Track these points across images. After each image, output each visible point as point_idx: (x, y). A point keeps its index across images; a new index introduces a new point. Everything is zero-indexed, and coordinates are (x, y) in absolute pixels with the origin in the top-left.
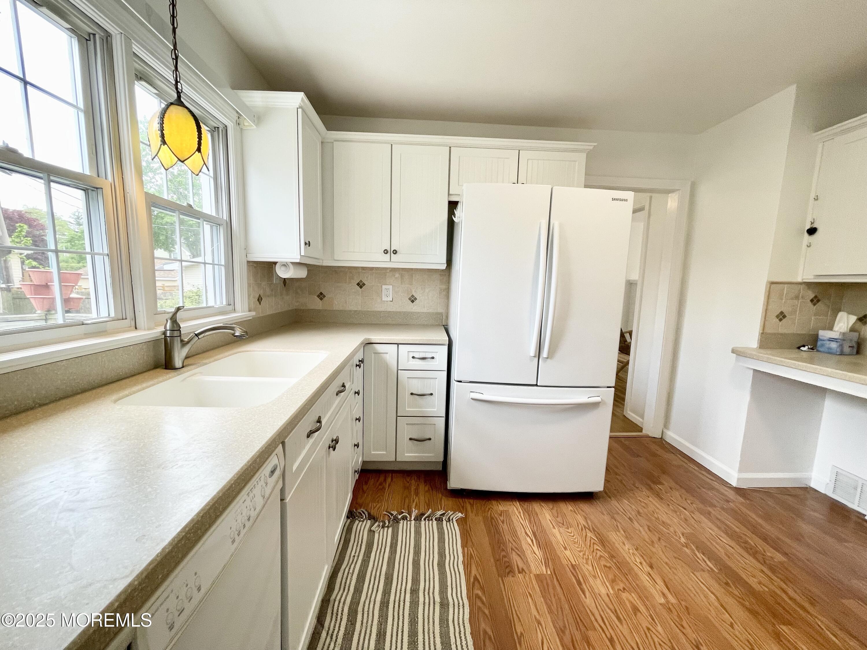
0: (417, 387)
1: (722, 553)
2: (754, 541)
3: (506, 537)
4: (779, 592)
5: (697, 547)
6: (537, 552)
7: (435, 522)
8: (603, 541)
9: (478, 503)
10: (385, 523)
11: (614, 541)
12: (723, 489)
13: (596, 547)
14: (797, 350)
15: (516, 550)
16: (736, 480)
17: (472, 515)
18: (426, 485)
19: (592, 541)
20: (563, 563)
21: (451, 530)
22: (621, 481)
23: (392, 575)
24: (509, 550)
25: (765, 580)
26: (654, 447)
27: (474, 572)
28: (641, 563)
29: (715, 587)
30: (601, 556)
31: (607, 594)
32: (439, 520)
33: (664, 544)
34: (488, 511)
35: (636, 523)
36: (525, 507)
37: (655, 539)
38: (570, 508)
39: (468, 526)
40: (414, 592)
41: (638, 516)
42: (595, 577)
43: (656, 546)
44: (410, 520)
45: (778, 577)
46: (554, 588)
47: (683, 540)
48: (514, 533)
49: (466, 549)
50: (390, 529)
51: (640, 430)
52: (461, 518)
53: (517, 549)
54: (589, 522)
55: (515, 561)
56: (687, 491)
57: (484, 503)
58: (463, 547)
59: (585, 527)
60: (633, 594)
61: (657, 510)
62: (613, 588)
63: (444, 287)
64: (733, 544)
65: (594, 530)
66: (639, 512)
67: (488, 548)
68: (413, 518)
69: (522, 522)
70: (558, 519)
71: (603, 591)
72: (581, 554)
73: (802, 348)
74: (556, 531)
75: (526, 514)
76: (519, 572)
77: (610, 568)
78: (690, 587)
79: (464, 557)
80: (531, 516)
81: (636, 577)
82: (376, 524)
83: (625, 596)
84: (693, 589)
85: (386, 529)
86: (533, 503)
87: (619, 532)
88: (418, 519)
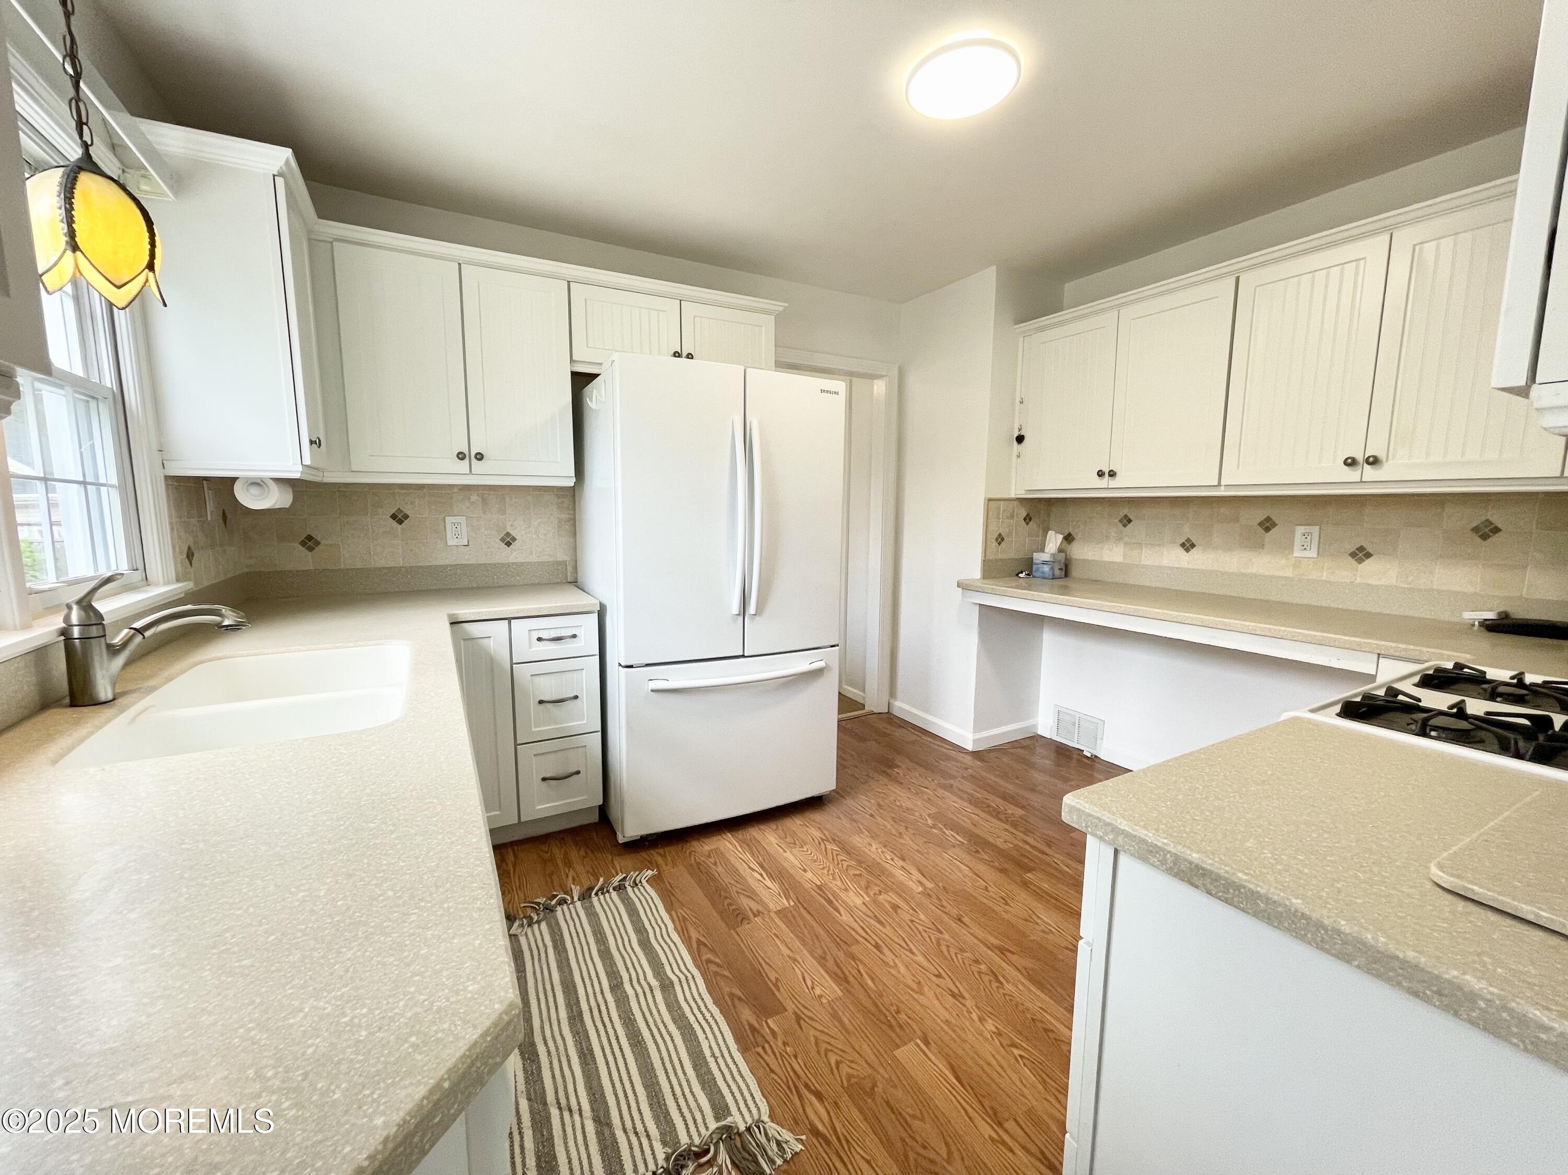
0: (548, 688)
1: (968, 824)
2: (996, 802)
3: (725, 880)
4: (1021, 844)
5: (945, 826)
6: (772, 887)
7: (614, 894)
8: (846, 849)
9: (671, 851)
10: (531, 918)
11: (859, 845)
12: (960, 756)
13: (840, 858)
14: (1016, 578)
15: (745, 893)
16: (971, 743)
17: (668, 870)
18: (580, 849)
19: (835, 853)
20: (806, 887)
21: (643, 896)
22: (853, 775)
23: (573, 982)
24: (734, 895)
25: (1009, 837)
26: (881, 725)
27: (694, 935)
28: (892, 859)
29: (967, 858)
30: (848, 866)
31: (864, 903)
32: (620, 888)
33: (912, 832)
34: (690, 857)
35: (878, 818)
36: (740, 837)
37: (902, 829)
38: (799, 822)
39: (667, 883)
40: (616, 986)
41: (881, 811)
42: (846, 890)
43: (905, 836)
44: (573, 902)
45: (1019, 831)
46: (803, 918)
47: (930, 822)
48: (735, 872)
49: (673, 913)
50: (544, 925)
51: (863, 706)
52: (653, 877)
53: (744, 890)
54: (826, 832)
55: (746, 906)
56: (927, 769)
57: (680, 848)
58: (668, 911)
59: (823, 840)
60: (890, 894)
61: (899, 798)
62: (868, 895)
63: (564, 516)
64: (977, 811)
65: (834, 840)
66: (879, 805)
67: (706, 903)
68: (576, 899)
69: (741, 856)
70: (787, 840)
71: (858, 901)
72: (825, 871)
73: (1020, 575)
74: (788, 855)
75: (745, 846)
76: (755, 916)
77: (860, 875)
78: (945, 867)
79: (673, 921)
80: (749, 845)
81: (891, 875)
82: (517, 924)
83: (881, 898)
84: (948, 869)
85: (536, 927)
86: (750, 830)
87: (863, 833)
88: (585, 896)
